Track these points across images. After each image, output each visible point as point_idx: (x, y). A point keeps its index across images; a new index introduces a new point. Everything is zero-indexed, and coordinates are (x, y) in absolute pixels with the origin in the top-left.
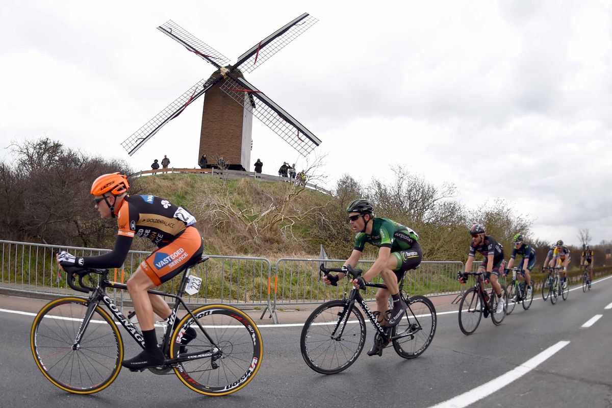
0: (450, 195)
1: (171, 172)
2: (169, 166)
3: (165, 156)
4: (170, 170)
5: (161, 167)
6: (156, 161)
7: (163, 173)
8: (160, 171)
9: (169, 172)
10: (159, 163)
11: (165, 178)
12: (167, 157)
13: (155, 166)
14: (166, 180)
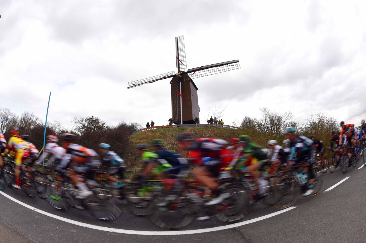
0: (289, 119)
1: (155, 128)
2: (154, 125)
3: (152, 121)
4: (155, 127)
5: (151, 126)
6: (148, 123)
7: (152, 129)
8: (150, 128)
9: (154, 128)
10: (150, 124)
11: (151, 131)
12: (153, 121)
13: (148, 125)
14: (152, 133)
